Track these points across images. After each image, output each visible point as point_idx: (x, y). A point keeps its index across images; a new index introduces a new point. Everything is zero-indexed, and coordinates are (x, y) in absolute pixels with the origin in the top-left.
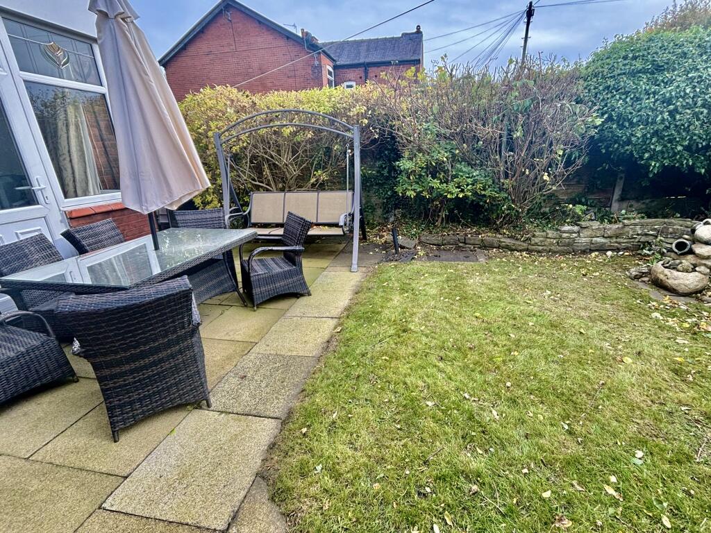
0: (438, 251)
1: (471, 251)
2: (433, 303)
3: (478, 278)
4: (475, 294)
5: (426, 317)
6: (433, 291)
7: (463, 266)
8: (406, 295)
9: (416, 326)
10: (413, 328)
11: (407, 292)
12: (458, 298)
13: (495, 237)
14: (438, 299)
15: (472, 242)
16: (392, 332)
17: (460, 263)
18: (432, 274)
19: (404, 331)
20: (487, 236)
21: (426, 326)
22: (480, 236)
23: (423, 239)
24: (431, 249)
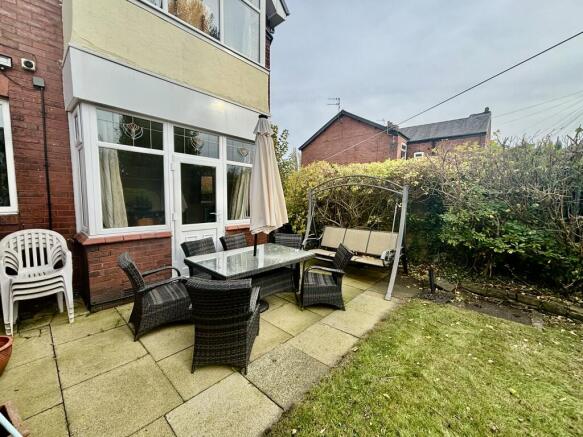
0: (481, 301)
1: (524, 310)
2: (456, 356)
3: (525, 346)
4: (517, 364)
5: (445, 369)
6: (461, 343)
7: (507, 326)
8: (429, 337)
9: (429, 375)
10: (425, 375)
11: (431, 335)
12: (491, 361)
13: (562, 303)
14: (465, 354)
15: (526, 301)
16: (401, 370)
17: (505, 321)
18: (465, 324)
19: (415, 375)
20: (549, 299)
21: (442, 380)
22: (538, 297)
23: (464, 285)
24: (472, 297)
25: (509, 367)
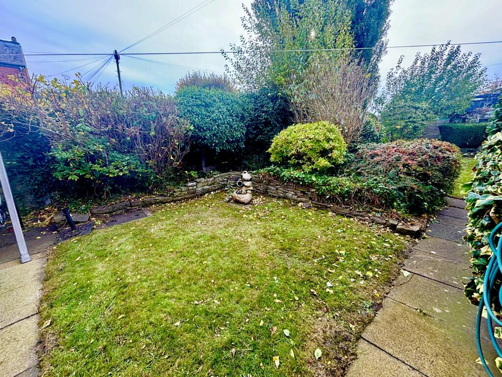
1: (138, 210)
2: (134, 256)
3: (156, 227)
4: (160, 238)
5: (136, 268)
6: (129, 247)
7: (140, 222)
8: (107, 259)
9: (132, 278)
10: (130, 281)
11: (106, 257)
12: (151, 245)
13: (151, 197)
14: (137, 252)
15: (136, 204)
16: (114, 293)
17: (136, 221)
19: (125, 287)
20: (147, 198)
21: (141, 274)
22: (141, 199)
23: (95, 211)
25: (160, 242)
